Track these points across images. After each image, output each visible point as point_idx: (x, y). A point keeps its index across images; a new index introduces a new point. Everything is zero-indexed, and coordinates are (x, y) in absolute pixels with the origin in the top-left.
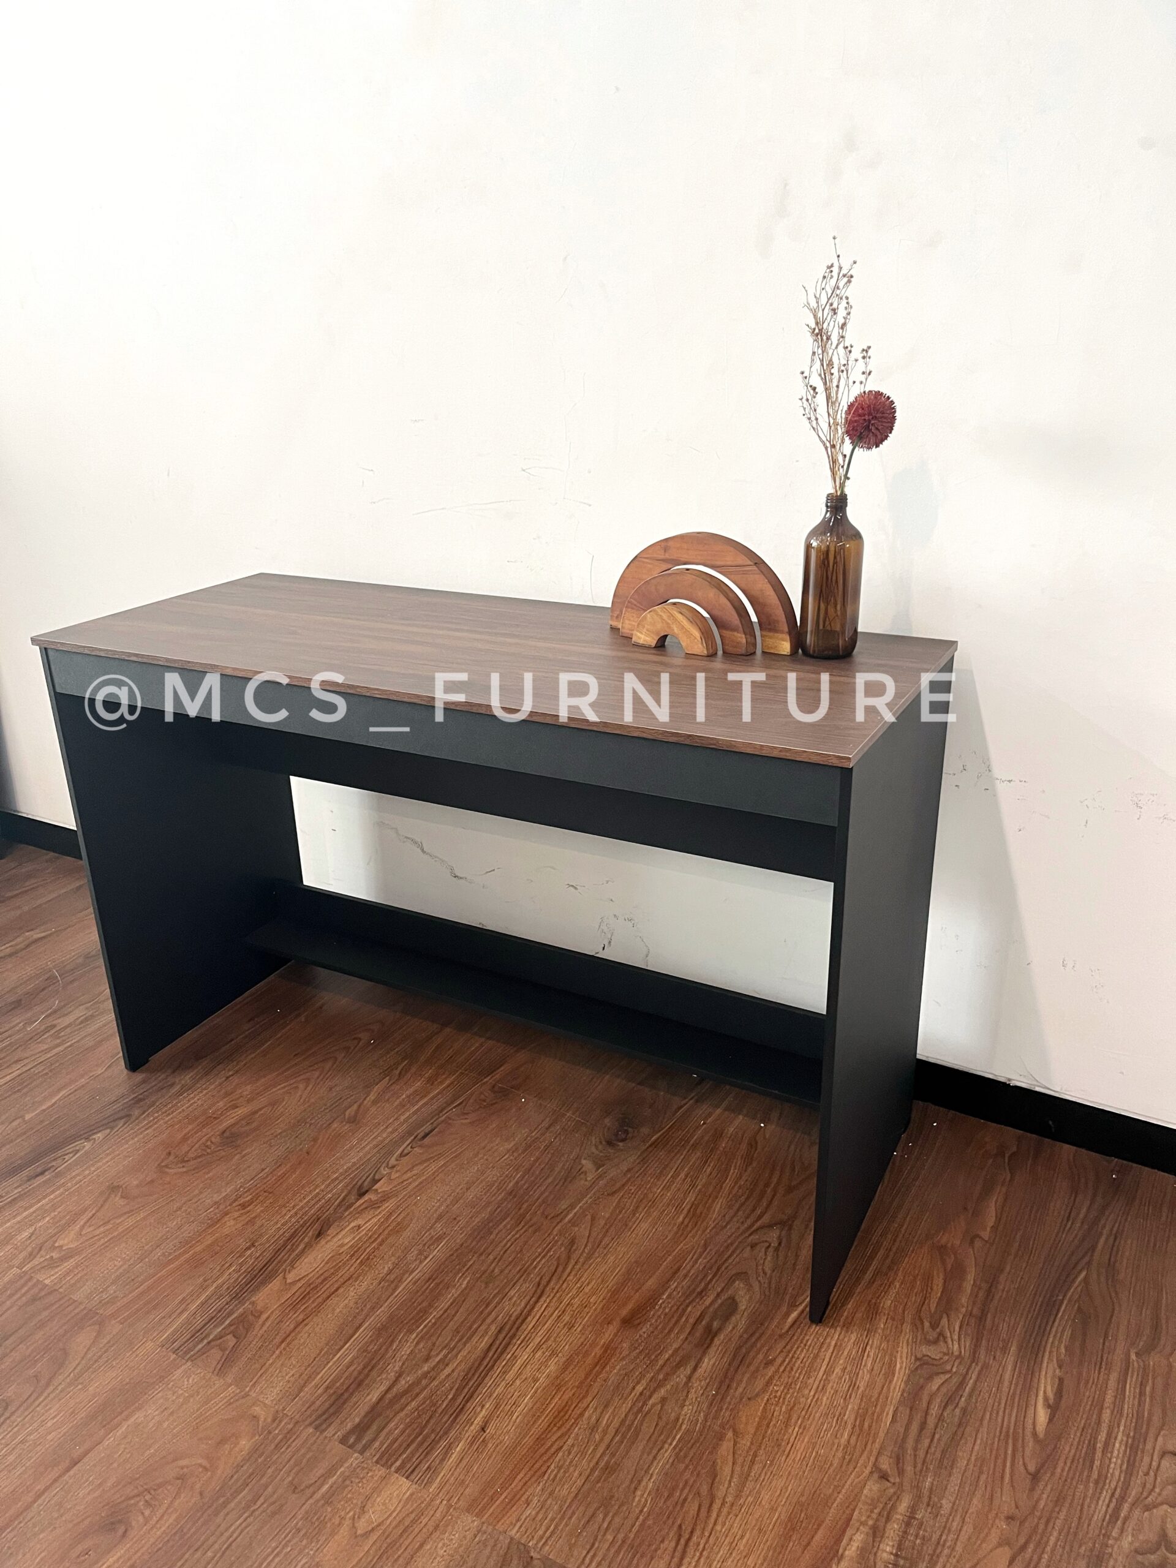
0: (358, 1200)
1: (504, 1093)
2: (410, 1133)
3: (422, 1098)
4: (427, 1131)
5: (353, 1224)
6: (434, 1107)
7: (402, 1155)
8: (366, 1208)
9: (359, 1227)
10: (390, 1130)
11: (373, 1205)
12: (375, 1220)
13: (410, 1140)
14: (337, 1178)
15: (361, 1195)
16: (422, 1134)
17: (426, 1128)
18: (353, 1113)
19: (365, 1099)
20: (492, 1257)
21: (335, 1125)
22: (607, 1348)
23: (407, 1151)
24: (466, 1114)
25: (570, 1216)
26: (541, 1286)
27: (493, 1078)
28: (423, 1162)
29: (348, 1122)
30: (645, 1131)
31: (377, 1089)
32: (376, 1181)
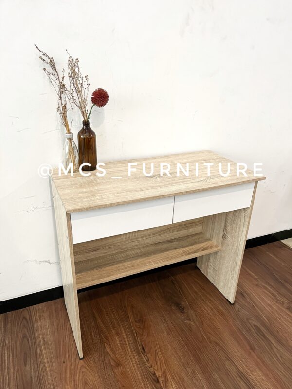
0: (160, 384)
1: (141, 321)
2: (138, 353)
4: (141, 348)
6: (132, 340)
7: (148, 361)
8: (166, 384)
10: (132, 357)
11: (166, 381)
12: (173, 385)
13: (143, 356)
14: (144, 385)
15: (158, 381)
16: (142, 350)
17: (140, 348)
18: (114, 362)
19: (110, 355)
20: (210, 364)
21: (116, 371)
22: (259, 358)
23: (147, 359)
24: (142, 334)
25: (205, 337)
26: (228, 359)
27: (132, 319)
28: (156, 358)
29: (118, 366)
30: (183, 303)
31: (108, 349)
32: (154, 374)
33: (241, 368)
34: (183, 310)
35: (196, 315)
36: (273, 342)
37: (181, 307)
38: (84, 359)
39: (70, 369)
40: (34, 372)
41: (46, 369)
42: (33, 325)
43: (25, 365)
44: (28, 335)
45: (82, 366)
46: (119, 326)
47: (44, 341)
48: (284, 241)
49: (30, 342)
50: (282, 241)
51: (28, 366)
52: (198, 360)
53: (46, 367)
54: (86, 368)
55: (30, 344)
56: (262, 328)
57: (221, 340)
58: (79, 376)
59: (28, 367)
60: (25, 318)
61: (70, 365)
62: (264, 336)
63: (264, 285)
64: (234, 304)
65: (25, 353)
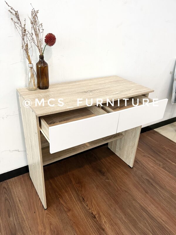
0: (96, 219)
1: (80, 183)
2: (81, 202)
3: (71, 196)
5: (104, 223)
6: (76, 195)
8: (100, 218)
9: (105, 222)
10: (77, 205)
11: (100, 216)
12: (104, 218)
13: (84, 203)
14: (87, 220)
15: (95, 218)
16: (83, 200)
17: (81, 199)
18: (67, 209)
19: (63, 205)
20: (124, 203)
21: (68, 214)
22: (151, 197)
23: (86, 205)
24: (81, 191)
25: (119, 188)
26: (134, 200)
27: (74, 182)
28: (91, 203)
29: (69, 211)
30: (103, 170)
31: (61, 201)
32: (92, 213)
33: (142, 205)
34: (104, 174)
35: (112, 176)
36: (157, 187)
37: (102, 172)
38: (47, 209)
39: (39, 217)
40: (16, 221)
41: (23, 218)
42: (10, 192)
43: (9, 217)
44: (8, 198)
45: (47, 213)
46: (67, 187)
47: (20, 201)
48: (156, 130)
49: (10, 202)
50: (154, 130)
51: (11, 217)
52: (117, 202)
53: (23, 217)
54: (49, 215)
55: (11, 204)
56: (150, 180)
57: (129, 189)
58: (46, 220)
59: (11, 219)
60: (4, 188)
61: (39, 214)
62: (152, 185)
63: (148, 155)
64: (132, 168)
65: (8, 210)
